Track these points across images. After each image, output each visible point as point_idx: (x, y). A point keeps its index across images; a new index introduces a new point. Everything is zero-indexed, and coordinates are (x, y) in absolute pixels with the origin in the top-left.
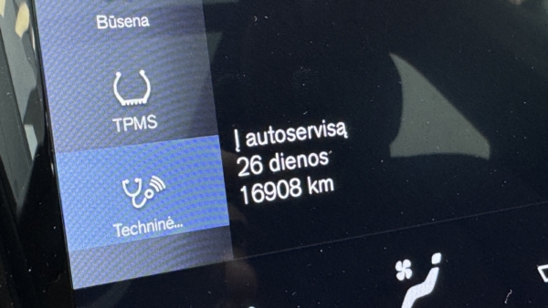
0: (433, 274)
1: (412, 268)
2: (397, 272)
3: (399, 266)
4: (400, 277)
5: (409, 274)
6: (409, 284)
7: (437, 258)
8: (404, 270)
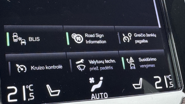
0: (101, 83)
1: (94, 80)
2: (90, 81)
3: (90, 79)
4: (91, 82)
5: (93, 82)
6: (93, 84)
7: (101, 78)
8: (92, 80)
